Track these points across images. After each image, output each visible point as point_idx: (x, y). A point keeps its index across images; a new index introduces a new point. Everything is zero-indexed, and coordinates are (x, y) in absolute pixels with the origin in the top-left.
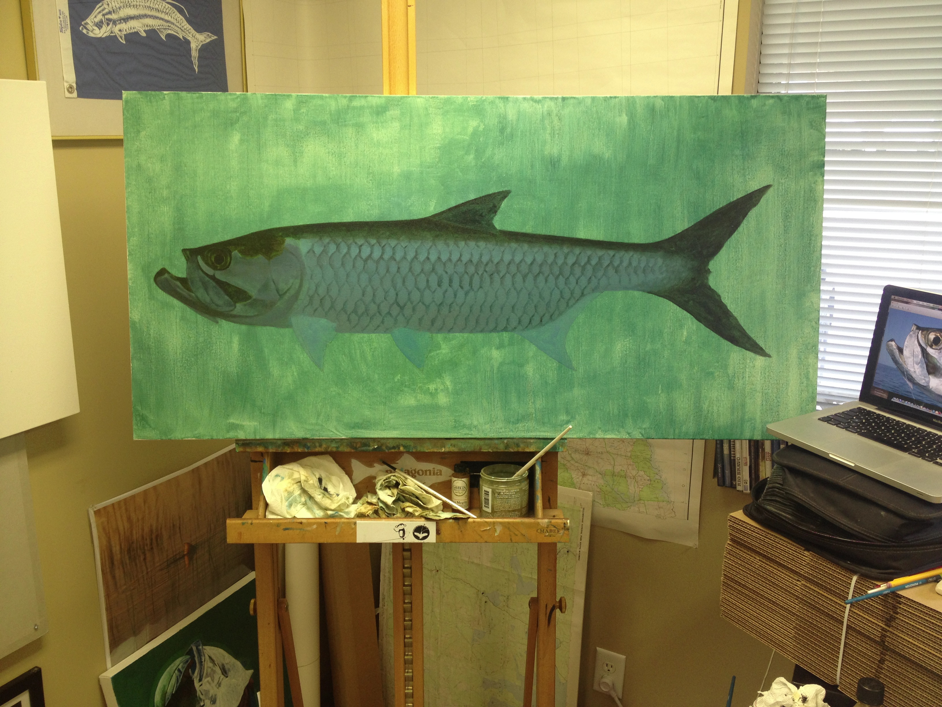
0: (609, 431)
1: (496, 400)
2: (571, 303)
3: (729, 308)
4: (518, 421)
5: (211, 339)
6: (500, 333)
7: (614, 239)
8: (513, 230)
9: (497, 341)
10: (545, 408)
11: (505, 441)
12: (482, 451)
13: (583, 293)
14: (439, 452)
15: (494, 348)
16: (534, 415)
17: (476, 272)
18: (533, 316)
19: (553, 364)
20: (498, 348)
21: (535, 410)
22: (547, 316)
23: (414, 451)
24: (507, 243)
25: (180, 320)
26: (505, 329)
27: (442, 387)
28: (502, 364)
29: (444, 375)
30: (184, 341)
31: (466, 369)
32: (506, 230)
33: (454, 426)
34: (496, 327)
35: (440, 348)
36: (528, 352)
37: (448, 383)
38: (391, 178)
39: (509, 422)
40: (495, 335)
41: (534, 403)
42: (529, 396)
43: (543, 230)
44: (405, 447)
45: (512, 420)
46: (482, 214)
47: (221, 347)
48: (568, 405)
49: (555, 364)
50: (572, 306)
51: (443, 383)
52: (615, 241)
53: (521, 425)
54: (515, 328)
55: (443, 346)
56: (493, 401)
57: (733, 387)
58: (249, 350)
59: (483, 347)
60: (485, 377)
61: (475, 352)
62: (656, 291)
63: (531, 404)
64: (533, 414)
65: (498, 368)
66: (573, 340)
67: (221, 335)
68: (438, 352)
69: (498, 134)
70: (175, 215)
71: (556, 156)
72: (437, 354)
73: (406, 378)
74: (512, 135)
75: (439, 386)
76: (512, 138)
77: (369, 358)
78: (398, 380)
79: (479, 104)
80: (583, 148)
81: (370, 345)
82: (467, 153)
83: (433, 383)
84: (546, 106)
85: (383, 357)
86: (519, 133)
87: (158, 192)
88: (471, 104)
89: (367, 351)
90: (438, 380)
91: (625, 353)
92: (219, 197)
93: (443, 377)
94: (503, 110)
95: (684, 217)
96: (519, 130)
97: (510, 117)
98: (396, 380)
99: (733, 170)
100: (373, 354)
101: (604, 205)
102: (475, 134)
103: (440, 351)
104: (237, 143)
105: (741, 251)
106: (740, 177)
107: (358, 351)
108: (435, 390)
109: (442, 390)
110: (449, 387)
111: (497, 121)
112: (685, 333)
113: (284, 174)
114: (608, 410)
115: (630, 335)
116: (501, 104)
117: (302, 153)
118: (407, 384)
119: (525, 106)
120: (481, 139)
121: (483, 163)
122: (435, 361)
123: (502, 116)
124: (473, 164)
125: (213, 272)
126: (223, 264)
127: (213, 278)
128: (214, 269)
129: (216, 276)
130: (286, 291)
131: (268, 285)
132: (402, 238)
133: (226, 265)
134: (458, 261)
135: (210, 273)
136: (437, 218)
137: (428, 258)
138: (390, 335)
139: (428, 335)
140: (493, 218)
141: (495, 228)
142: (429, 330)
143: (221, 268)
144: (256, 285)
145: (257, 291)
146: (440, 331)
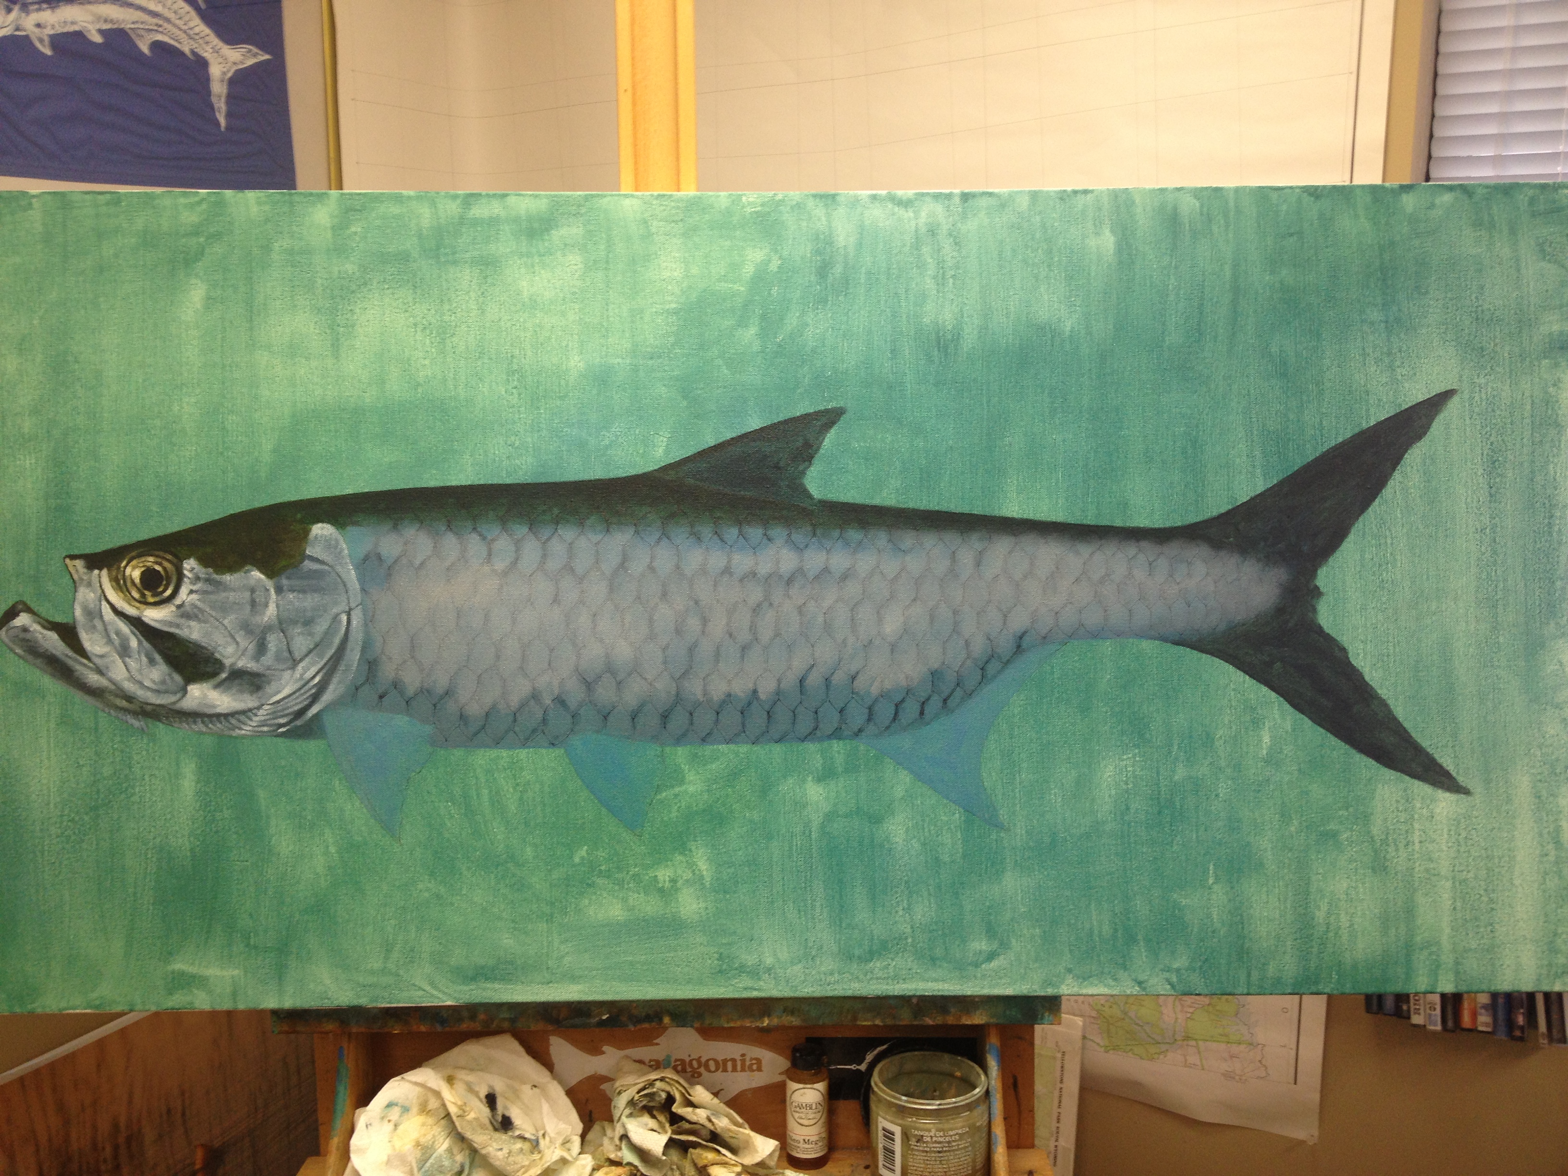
1: (818, 904)
2: (991, 669)
3: (1367, 678)
4: (871, 955)
5: (130, 767)
6: (826, 744)
7: (1090, 519)
8: (851, 501)
9: (817, 762)
10: (936, 923)
13: (1019, 647)
15: (810, 778)
16: (910, 940)
18: (903, 701)
19: (954, 814)
20: (819, 780)
21: (912, 927)
22: (936, 702)
24: (838, 531)
26: (837, 734)
27: (688, 875)
28: (830, 817)
29: (692, 845)
31: (745, 829)
32: (835, 499)
33: (718, 968)
34: (816, 728)
35: (682, 782)
36: (892, 788)
37: (703, 866)
38: (563, 382)
39: (850, 958)
40: (811, 747)
41: (908, 909)
42: (896, 892)
43: (921, 500)
45: (857, 952)
46: (778, 463)
47: (154, 787)
48: (990, 914)
49: (957, 815)
50: (994, 677)
51: (691, 866)
52: (1093, 523)
53: (878, 965)
54: (860, 731)
55: (691, 776)
56: (809, 906)
57: (1385, 868)
58: (221, 795)
59: (785, 777)
60: (791, 848)
61: (765, 788)
62: (1194, 639)
63: (901, 913)
64: (906, 938)
65: (823, 826)
66: (999, 757)
67: (154, 759)
68: (677, 790)
69: (813, 278)
70: (51, 476)
71: (950, 328)
72: (676, 796)
73: (601, 854)
74: (847, 281)
75: (679, 872)
76: (847, 289)
77: (512, 807)
78: (582, 858)
79: (768, 210)
80: (1013, 309)
81: (514, 776)
82: (742, 323)
83: (667, 866)
84: (923, 214)
85: (544, 805)
86: (863, 276)
87: (10, 424)
88: (749, 210)
89: (508, 790)
90: (679, 858)
91: (1125, 787)
92: (153, 432)
93: (690, 850)
94: (824, 223)
95: (1254, 467)
96: (863, 270)
97: (841, 239)
98: (577, 860)
99: (1365, 355)
100: (521, 799)
101: (1064, 441)
102: (760, 278)
103: (684, 788)
104: (199, 306)
105: (1392, 544)
106: (1381, 372)
107: (485, 792)
108: (670, 881)
109: (687, 881)
110: (705, 873)
111: (809, 249)
112: (1266, 739)
113: (309, 376)
114: (1088, 926)
115: (1134, 745)
116: (819, 212)
117: (353, 326)
118: (603, 868)
119: (877, 214)
120: (774, 291)
121: (780, 346)
122: (670, 812)
123: (822, 237)
124: (756, 347)
125: (138, 608)
126: (161, 589)
127: (137, 623)
128: (140, 602)
129: (145, 619)
130: (310, 652)
131: (268, 639)
132: (588, 522)
133: (169, 592)
134: (723, 573)
135: (131, 611)
136: (671, 475)
137: (651, 569)
138: (562, 751)
139: (653, 750)
140: (803, 473)
141: (810, 496)
142: (655, 738)
143: (157, 599)
144: (238, 639)
145: (240, 653)
146: (680, 740)
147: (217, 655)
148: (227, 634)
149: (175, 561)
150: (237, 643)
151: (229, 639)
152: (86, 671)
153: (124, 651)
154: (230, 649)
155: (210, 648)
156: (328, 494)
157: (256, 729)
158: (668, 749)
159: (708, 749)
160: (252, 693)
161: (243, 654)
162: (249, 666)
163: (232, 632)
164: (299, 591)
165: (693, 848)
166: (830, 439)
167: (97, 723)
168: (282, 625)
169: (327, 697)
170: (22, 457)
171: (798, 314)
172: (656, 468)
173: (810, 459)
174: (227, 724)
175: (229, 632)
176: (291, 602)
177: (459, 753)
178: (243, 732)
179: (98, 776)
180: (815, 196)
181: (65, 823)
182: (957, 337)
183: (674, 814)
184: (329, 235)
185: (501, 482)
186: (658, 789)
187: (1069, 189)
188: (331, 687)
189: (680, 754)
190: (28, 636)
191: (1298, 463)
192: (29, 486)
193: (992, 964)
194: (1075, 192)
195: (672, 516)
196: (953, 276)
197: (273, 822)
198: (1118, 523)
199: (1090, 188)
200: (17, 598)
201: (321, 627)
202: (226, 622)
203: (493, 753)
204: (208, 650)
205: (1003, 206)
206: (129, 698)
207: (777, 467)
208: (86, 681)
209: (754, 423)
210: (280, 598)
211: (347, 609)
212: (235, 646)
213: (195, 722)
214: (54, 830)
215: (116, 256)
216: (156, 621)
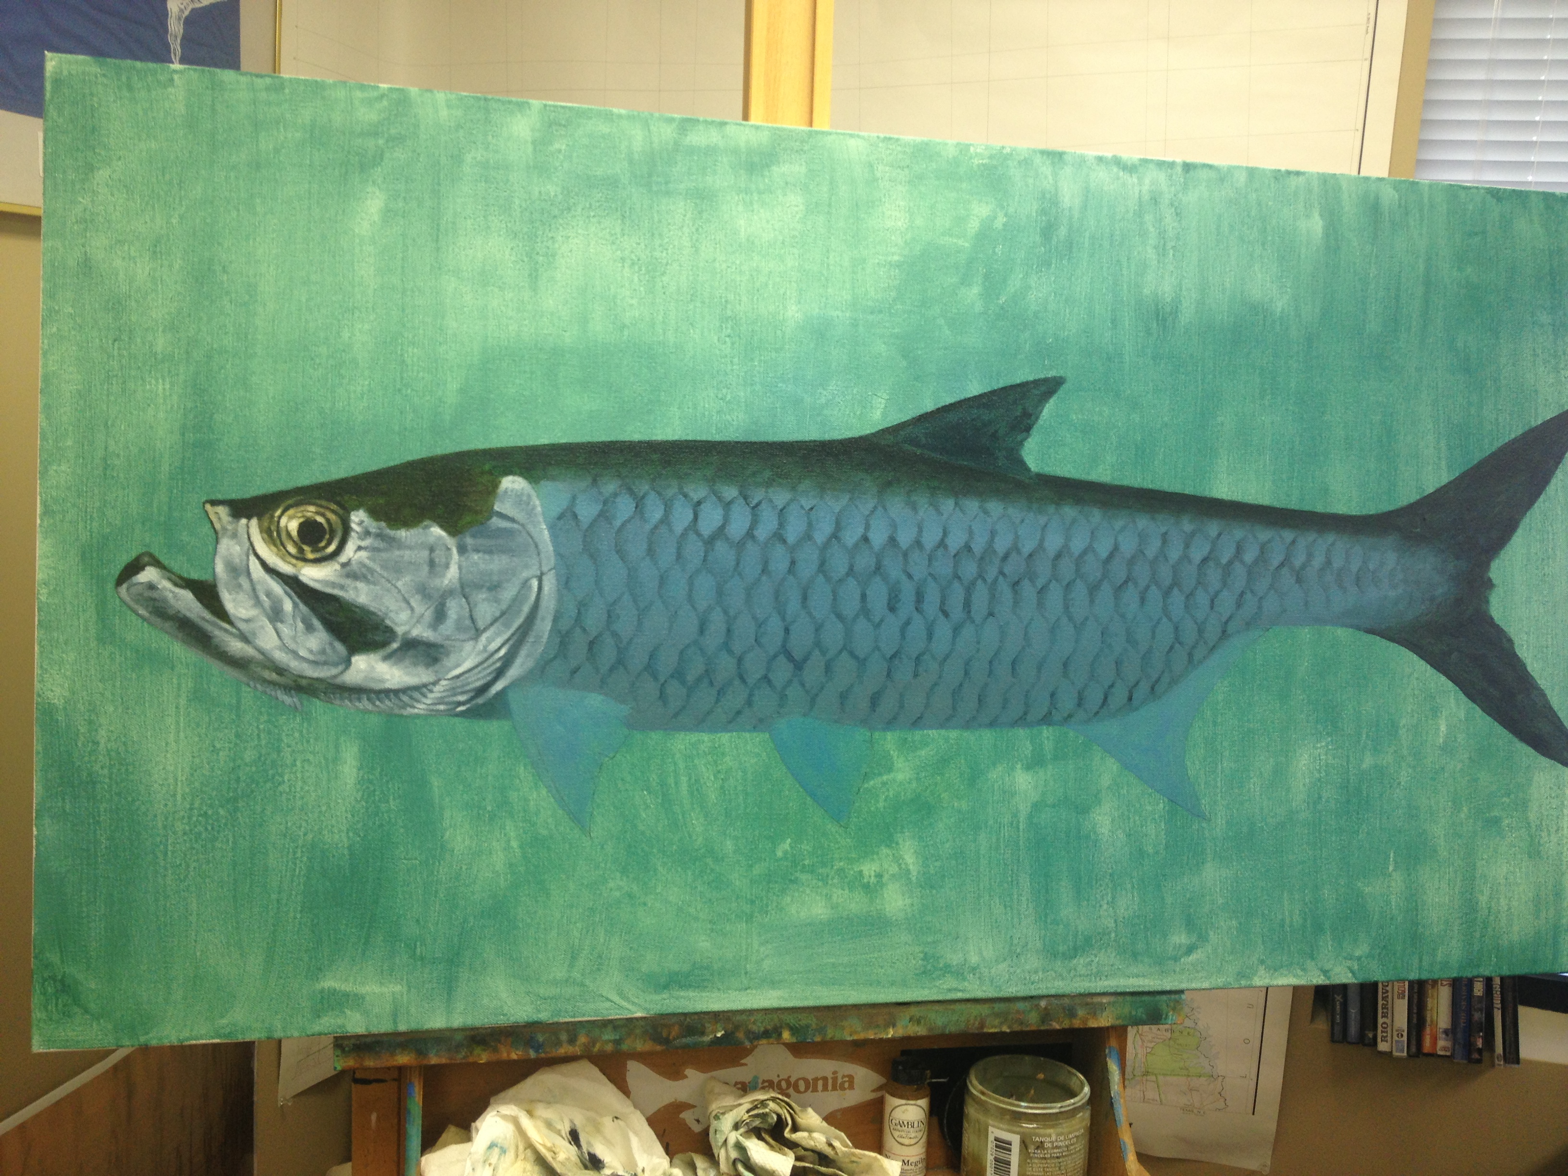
0: (1282, 967)
1: (1024, 899)
2: (1198, 655)
3: (1529, 669)
4: (1075, 951)
5: (279, 751)
6: (1035, 730)
7: (1293, 504)
8: (1067, 475)
9: (1027, 748)
10: (1138, 917)
11: (1043, 1003)
12: (985, 1030)
13: (1224, 632)
14: (881, 1040)
15: (1019, 766)
16: (1113, 935)
17: (981, 576)
18: (1112, 686)
19: (1158, 804)
20: (1028, 768)
21: (1115, 921)
22: (1144, 686)
23: (818, 1039)
24: (1054, 506)
25: (189, 701)
26: (1046, 720)
27: (894, 869)
28: (1037, 807)
29: (898, 837)
30: (197, 760)
31: (952, 820)
32: (1052, 473)
33: (922, 969)
34: (1025, 714)
35: (890, 770)
36: (1100, 776)
37: (910, 859)
38: (779, 333)
39: (1055, 955)
40: (1021, 732)
41: (1112, 903)
42: (1101, 885)
43: (1136, 477)
44: (793, 1030)
45: (1061, 949)
46: (996, 431)
47: (308, 774)
48: (1190, 906)
49: (1161, 805)
50: (1200, 662)
51: (898, 859)
52: (1297, 508)
53: (1082, 961)
55: (899, 763)
56: (1015, 901)
57: (1539, 852)
58: (388, 782)
59: (994, 764)
60: (998, 839)
61: (974, 777)
62: (1383, 627)
63: (1105, 907)
64: (1109, 933)
65: (1030, 817)
66: (1203, 745)
67: (308, 742)
68: (885, 778)
69: (1038, 239)
70: (189, 405)
71: (1169, 300)
72: (884, 784)
73: (806, 847)
74: (1071, 243)
75: (886, 866)
76: (1071, 252)
77: (713, 797)
78: (785, 852)
79: (995, 162)
80: (1228, 285)
81: (715, 762)
82: (965, 281)
83: (873, 860)
84: (1147, 181)
85: (747, 794)
86: (1087, 240)
87: (139, 340)
88: (976, 161)
89: (708, 778)
90: (885, 851)
91: (1317, 775)
92: (318, 361)
93: (897, 843)
94: (1051, 181)
95: (1440, 459)
96: (1087, 234)
97: (1066, 200)
98: (779, 854)
99: (1535, 355)
100: (722, 787)
101: (1272, 423)
102: (984, 235)
103: (892, 776)
104: (376, 218)
105: (1553, 539)
106: (1548, 373)
107: (684, 779)
108: (876, 876)
109: (893, 876)
110: (911, 867)
111: (1035, 207)
112: (1443, 728)
113: (503, 308)
114: (1280, 917)
115: (1327, 734)
116: (1046, 169)
117: (553, 256)
118: (806, 862)
119: (1102, 176)
120: (999, 249)
121: (1002, 308)
122: (878, 802)
123: (1048, 196)
124: (978, 307)
125: (294, 565)
126: (323, 544)
127: (293, 583)
128: (297, 558)
129: (302, 578)
130: (495, 621)
131: (448, 605)
132: (802, 487)
133: (332, 548)
134: (938, 546)
135: (286, 568)
136: (890, 439)
137: (865, 539)
138: (767, 736)
139: (861, 734)
140: (1021, 443)
141: (1028, 470)
142: (864, 722)
143: (318, 555)
144: (413, 604)
145: (415, 620)
146: (890, 723)
147: (388, 622)
148: (401, 598)
149: (341, 512)
150: (412, 609)
151: (404, 605)
152: (227, 638)
153: (276, 615)
154: (404, 616)
155: (380, 613)
156: (520, 443)
157: (432, 707)
158: (877, 735)
159: (918, 735)
160: (428, 665)
161: (418, 622)
162: (425, 635)
163: (406, 595)
164: (485, 552)
165: (901, 841)
166: (1049, 409)
167: (239, 702)
168: (465, 589)
169: (514, 672)
170: (153, 382)
171: (1021, 276)
172: (873, 431)
173: (1028, 429)
174: (397, 702)
175: (403, 596)
176: (476, 563)
177: (655, 737)
178: (416, 711)
179: (239, 762)
180: (1043, 153)
181: (194, 819)
182: (1175, 312)
183: (881, 804)
184: (530, 149)
185: (710, 439)
186: (866, 777)
187: (1283, 169)
188: (519, 661)
189: (889, 740)
190: (155, 595)
191: (1477, 456)
192: (161, 415)
193: (1191, 958)
194: (1289, 173)
195: (889, 484)
196: (1173, 247)
197: (447, 814)
198: (1320, 508)
199: (1302, 170)
200: (140, 550)
201: (508, 594)
202: (399, 584)
203: (694, 737)
204: (378, 616)
205: (1222, 180)
206: (280, 670)
207: (994, 436)
208: (228, 649)
209: (974, 388)
210: (463, 559)
211: (538, 573)
212: (409, 612)
213: (359, 700)
214: (179, 827)
215: (277, 151)
216: (316, 581)
